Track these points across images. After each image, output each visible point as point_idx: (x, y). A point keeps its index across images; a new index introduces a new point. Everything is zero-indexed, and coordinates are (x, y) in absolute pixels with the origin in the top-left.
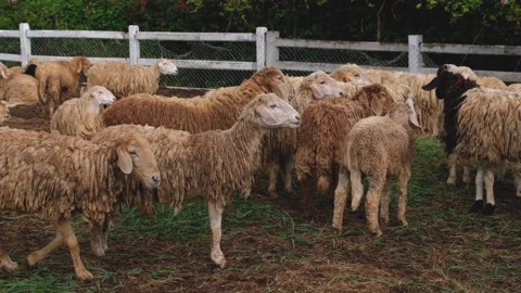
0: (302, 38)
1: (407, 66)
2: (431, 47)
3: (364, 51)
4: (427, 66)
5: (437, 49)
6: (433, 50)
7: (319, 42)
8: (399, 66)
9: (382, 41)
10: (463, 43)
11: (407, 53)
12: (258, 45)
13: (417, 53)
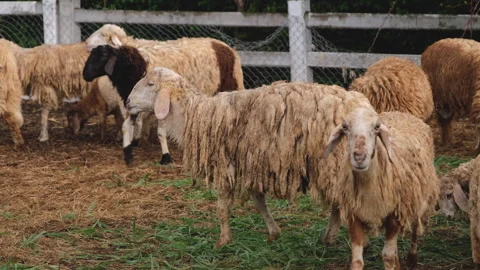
0: (118, 8)
1: (286, 49)
2: (324, 18)
3: (218, 28)
4: (319, 49)
5: (334, 21)
6: (326, 23)
7: (144, 14)
8: (275, 50)
9: (246, 10)
10: (374, 11)
11: (286, 30)
12: (46, 21)
13: (302, 29)
